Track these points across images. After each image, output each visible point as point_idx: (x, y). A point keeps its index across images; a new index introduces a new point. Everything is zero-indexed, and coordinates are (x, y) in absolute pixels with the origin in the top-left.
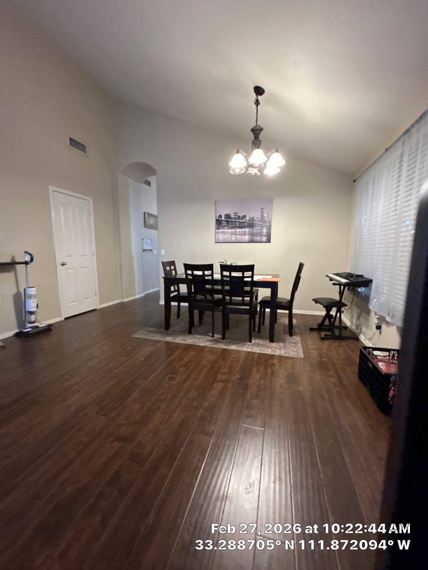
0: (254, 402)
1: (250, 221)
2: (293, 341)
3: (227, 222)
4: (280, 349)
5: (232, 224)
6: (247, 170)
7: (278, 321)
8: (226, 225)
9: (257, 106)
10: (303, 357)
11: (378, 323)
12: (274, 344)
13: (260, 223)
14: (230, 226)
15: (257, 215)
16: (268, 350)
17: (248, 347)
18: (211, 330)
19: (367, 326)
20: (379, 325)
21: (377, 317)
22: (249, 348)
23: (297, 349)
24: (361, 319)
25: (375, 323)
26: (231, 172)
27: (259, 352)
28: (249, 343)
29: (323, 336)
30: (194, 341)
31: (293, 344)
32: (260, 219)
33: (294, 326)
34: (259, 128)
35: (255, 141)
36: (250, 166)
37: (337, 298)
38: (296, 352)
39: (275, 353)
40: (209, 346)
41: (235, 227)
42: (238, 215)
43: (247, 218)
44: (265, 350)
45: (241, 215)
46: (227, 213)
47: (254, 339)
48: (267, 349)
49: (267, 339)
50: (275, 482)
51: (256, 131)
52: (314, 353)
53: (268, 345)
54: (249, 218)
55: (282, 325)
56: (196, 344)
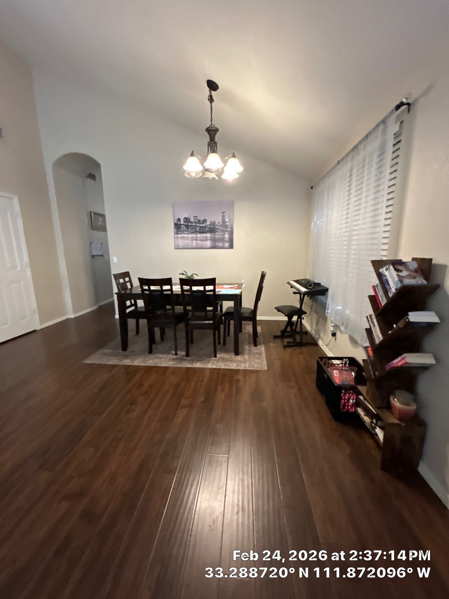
0: (219, 426)
1: (211, 226)
2: (258, 352)
3: (187, 226)
4: (245, 362)
5: (191, 229)
6: (204, 174)
7: (243, 330)
8: (185, 229)
9: (211, 103)
10: (267, 369)
11: (333, 331)
12: (239, 356)
13: (221, 228)
14: (190, 230)
15: (218, 220)
16: (233, 365)
17: (213, 363)
18: (174, 346)
19: (325, 332)
20: (335, 332)
21: (332, 325)
22: (215, 364)
23: (262, 361)
24: (320, 324)
25: (331, 331)
26: (186, 176)
27: (223, 367)
28: (214, 358)
29: (286, 344)
30: (155, 362)
31: (257, 356)
32: (221, 223)
33: (258, 334)
34: (214, 128)
35: (210, 142)
36: (206, 170)
37: (298, 306)
38: (260, 364)
39: (239, 367)
40: (172, 366)
41: (196, 232)
42: (199, 219)
43: (208, 223)
44: (230, 365)
45: (202, 220)
46: (187, 216)
47: (219, 353)
48: (232, 363)
49: (232, 351)
50: (238, 512)
51: (212, 132)
52: (277, 364)
53: (233, 358)
54: (210, 222)
55: (247, 335)
56: (157, 365)
